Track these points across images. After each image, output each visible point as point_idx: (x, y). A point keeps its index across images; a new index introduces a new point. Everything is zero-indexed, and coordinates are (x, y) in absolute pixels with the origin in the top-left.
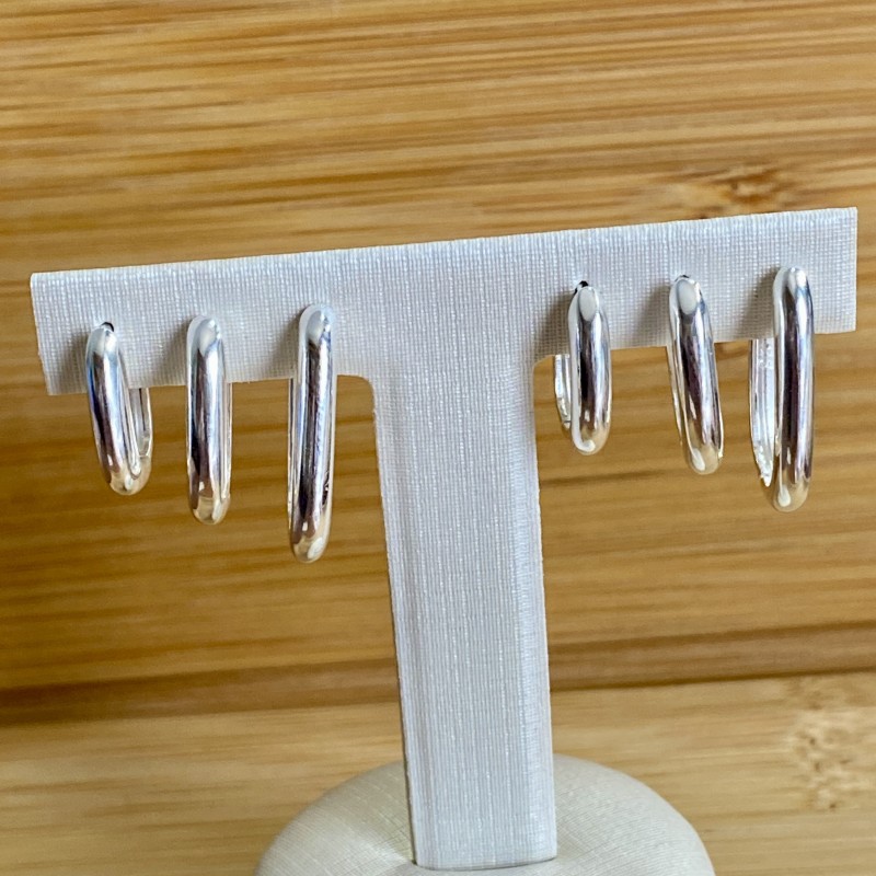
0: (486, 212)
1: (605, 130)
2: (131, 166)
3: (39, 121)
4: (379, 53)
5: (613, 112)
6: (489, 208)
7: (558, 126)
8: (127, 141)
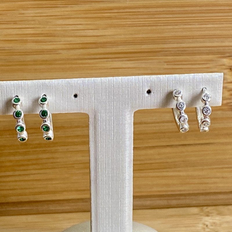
0: (167, 65)
1: (204, 42)
2: (64, 47)
3: (37, 32)
4: (140, 16)
5: (206, 37)
6: (169, 63)
7: (190, 40)
8: (63, 39)
